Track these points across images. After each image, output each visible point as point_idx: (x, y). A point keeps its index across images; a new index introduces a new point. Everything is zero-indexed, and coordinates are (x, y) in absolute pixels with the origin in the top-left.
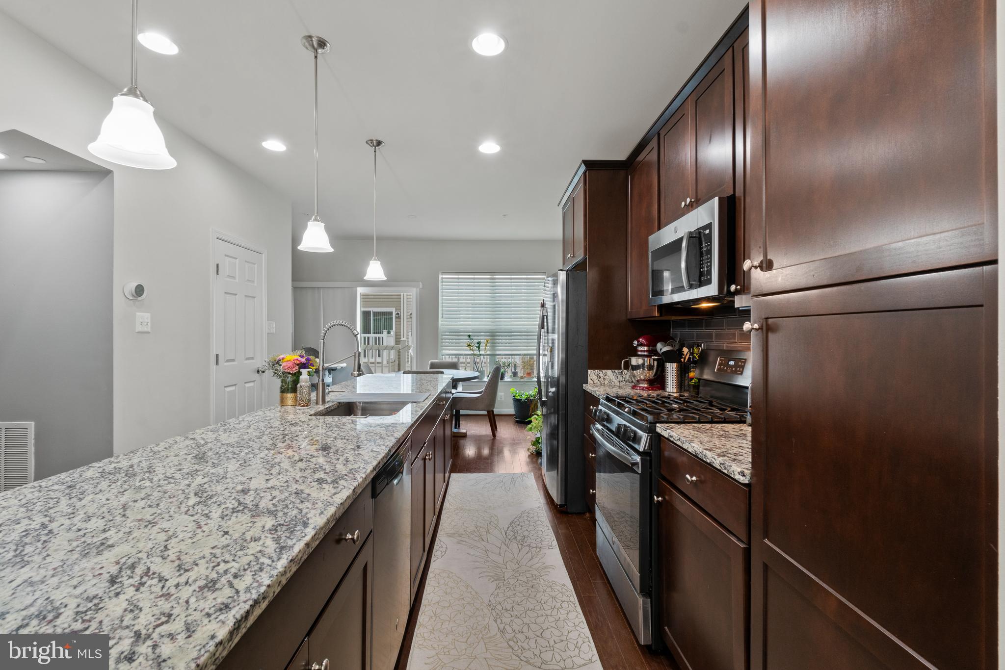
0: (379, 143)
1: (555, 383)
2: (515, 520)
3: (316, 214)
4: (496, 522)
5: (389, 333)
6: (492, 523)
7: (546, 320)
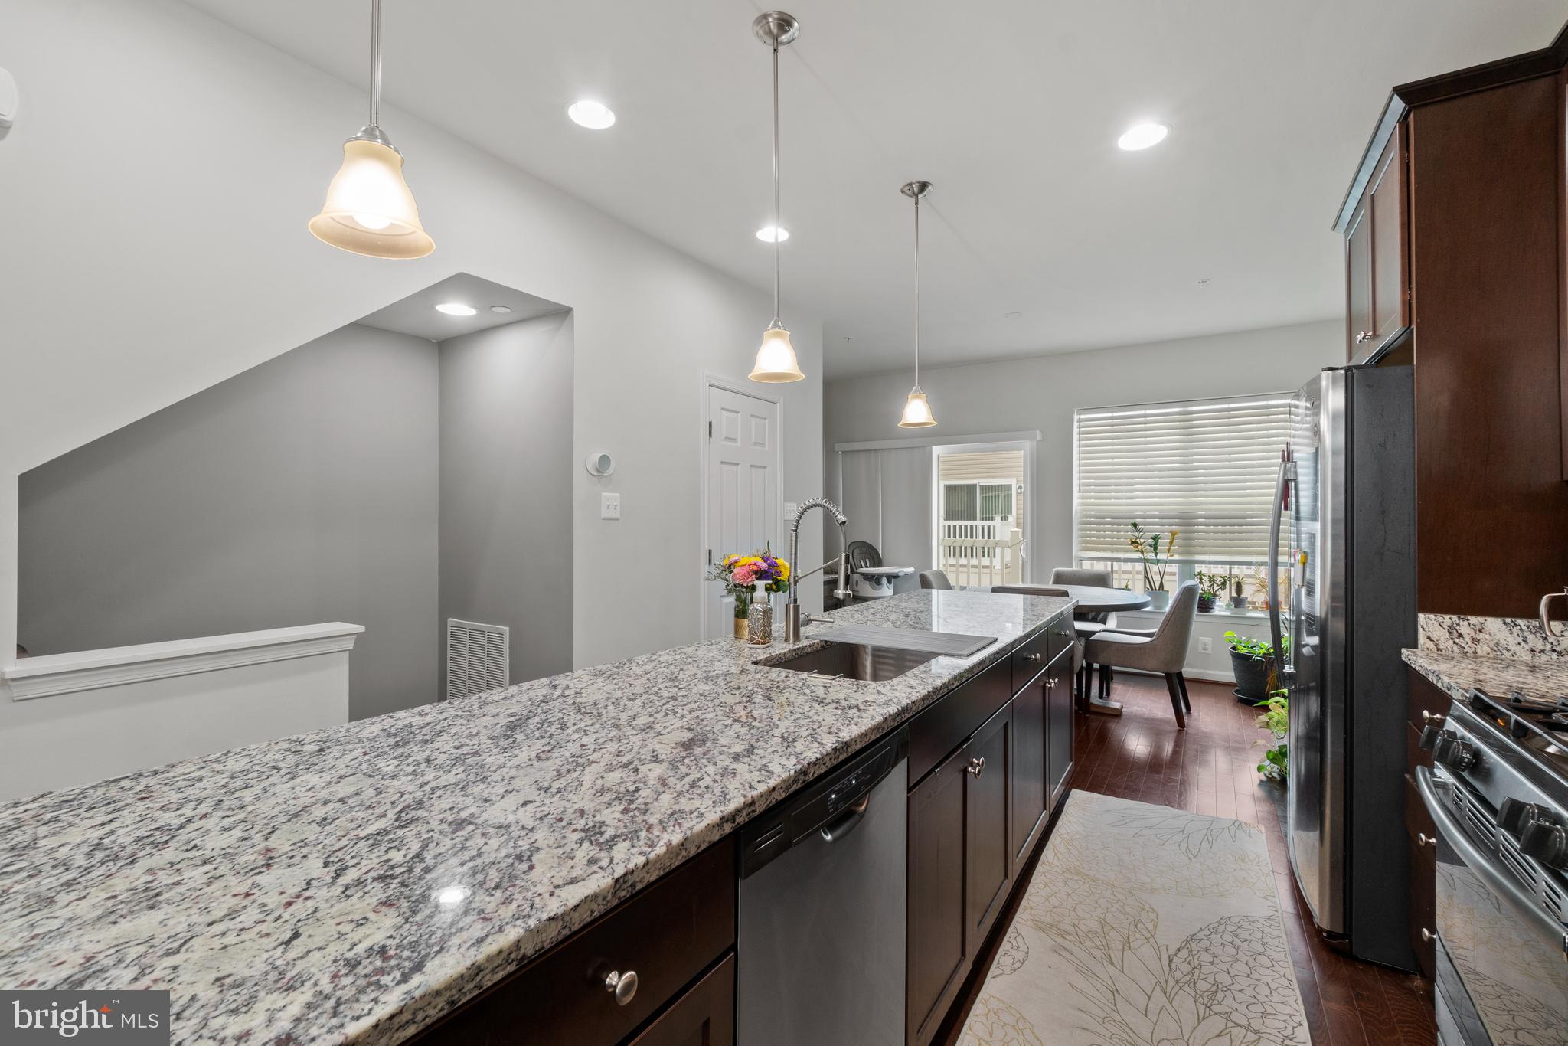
0: (923, 186)
1: (1318, 627)
2: (1201, 935)
3: (776, 318)
4: (1150, 926)
5: (1005, 518)
6: (1140, 925)
7: (1293, 491)
